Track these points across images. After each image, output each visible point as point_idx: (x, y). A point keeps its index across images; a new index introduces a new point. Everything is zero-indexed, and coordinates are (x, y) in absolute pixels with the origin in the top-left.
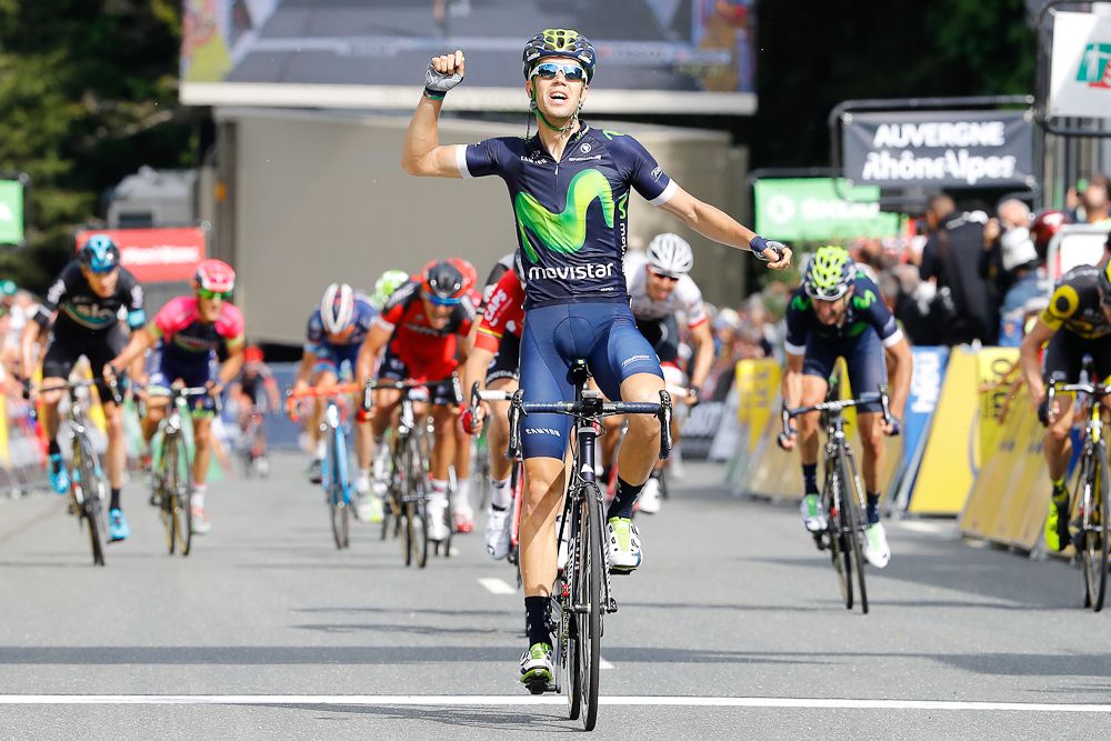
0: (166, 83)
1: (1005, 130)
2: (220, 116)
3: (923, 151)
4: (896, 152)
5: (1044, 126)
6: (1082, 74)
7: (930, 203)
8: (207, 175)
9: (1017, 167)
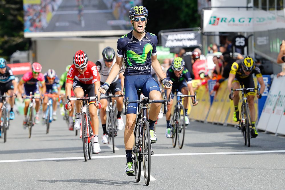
0: (21, 33)
1: (195, 35)
2: (33, 39)
3: (178, 40)
4: (172, 41)
5: (203, 34)
6: (210, 23)
7: (180, 51)
8: (31, 52)
9: (198, 42)
